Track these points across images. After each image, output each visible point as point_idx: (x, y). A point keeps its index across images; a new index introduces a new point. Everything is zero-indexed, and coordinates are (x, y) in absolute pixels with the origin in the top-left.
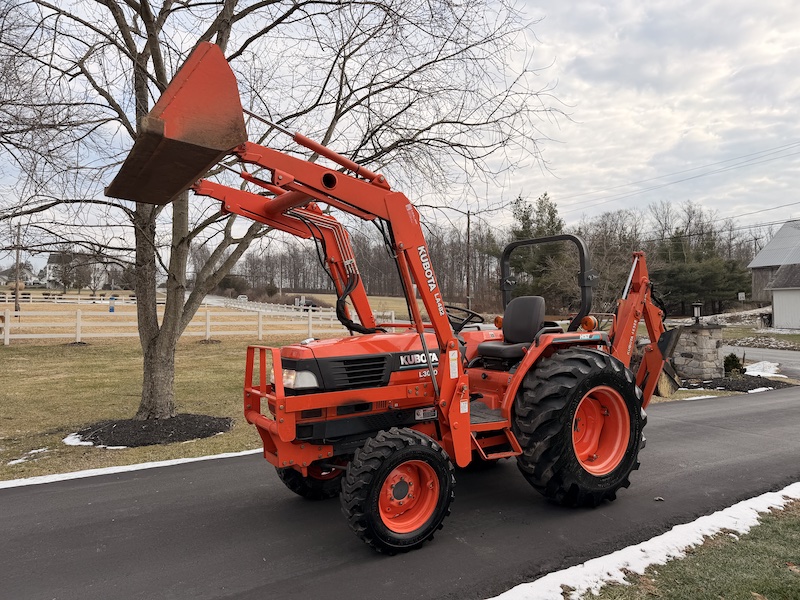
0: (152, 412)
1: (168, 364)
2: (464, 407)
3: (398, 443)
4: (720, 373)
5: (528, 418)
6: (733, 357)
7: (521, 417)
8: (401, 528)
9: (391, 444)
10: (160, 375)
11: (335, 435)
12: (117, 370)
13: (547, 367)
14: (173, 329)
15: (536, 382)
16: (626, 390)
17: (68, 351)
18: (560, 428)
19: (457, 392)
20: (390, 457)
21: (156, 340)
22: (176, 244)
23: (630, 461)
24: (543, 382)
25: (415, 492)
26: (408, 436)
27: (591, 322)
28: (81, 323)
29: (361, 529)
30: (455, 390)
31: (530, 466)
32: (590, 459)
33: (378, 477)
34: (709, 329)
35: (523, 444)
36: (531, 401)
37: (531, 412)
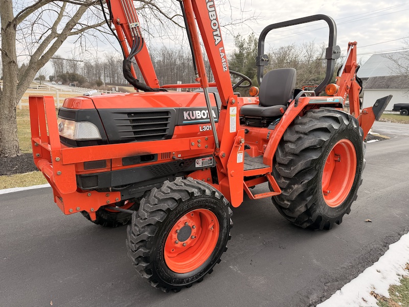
1: (11, 119)
2: (240, 157)
3: (183, 194)
7: (280, 164)
10: (5, 126)
13: (305, 124)
15: (297, 136)
16: (357, 142)
18: (315, 173)
19: (235, 145)
20: (176, 209)
22: (4, 28)
24: (302, 136)
25: (197, 233)
26: (193, 187)
27: (334, 89)
30: (233, 143)
31: (286, 202)
35: (282, 186)
36: (292, 152)
37: (291, 161)
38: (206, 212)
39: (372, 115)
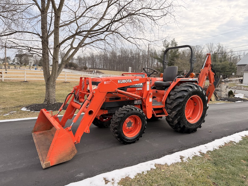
0: (49, 102)
1: (54, 87)
2: (151, 100)
3: (130, 109)
4: (227, 96)
5: (170, 104)
6: (231, 91)
7: (168, 104)
8: (129, 136)
9: (127, 110)
10: (51, 90)
11: (109, 107)
12: (38, 90)
13: (178, 88)
14: (55, 75)
15: (174, 93)
16: (203, 97)
17: (22, 84)
18: (181, 107)
19: (148, 95)
20: (127, 113)
21: (49, 79)
22: (55, 47)
23: (202, 120)
24: (176, 93)
25: (134, 125)
26: (133, 108)
27: (193, 75)
28: (26, 75)
29: (117, 135)
30: (148, 94)
31: (170, 119)
32: (189, 118)
33: (123, 120)
34: (225, 82)
35: (168, 112)
36: (172, 99)
37: (172, 102)
38: (137, 117)
39: (213, 86)
